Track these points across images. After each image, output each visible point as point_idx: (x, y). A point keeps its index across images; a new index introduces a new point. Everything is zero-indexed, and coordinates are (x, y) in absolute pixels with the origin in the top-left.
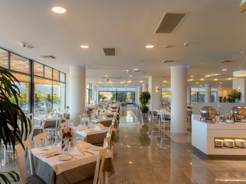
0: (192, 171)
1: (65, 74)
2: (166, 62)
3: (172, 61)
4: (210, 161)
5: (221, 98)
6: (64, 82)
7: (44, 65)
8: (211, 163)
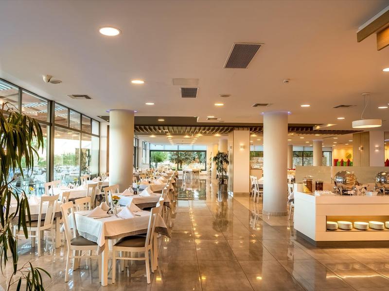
0: (294, 264)
1: (99, 122)
2: (256, 105)
3: (266, 105)
4: (320, 250)
5: (336, 161)
6: (98, 135)
7: (69, 109)
8: (321, 253)
